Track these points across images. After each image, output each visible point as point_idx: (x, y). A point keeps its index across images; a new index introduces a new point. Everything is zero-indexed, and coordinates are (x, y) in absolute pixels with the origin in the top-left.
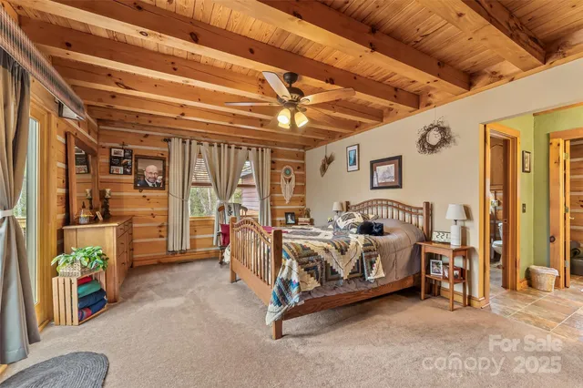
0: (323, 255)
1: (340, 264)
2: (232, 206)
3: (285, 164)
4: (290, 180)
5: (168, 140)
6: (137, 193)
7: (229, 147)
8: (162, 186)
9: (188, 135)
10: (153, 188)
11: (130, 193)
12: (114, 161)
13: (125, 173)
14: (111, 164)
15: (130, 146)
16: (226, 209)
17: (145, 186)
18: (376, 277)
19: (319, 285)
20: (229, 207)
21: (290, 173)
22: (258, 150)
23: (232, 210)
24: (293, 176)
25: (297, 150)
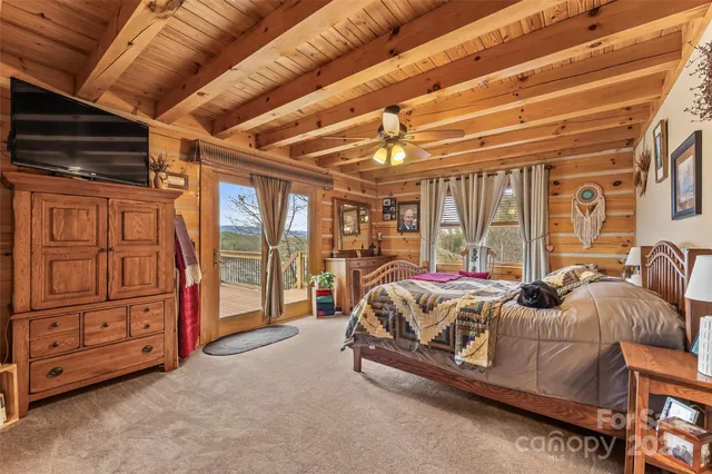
0: (399, 305)
1: (419, 322)
2: (478, 250)
3: (581, 181)
4: (592, 209)
5: (418, 184)
6: (399, 236)
7: (480, 176)
8: (417, 229)
9: (439, 174)
10: (410, 231)
11: (394, 236)
12: (386, 210)
13: (392, 219)
14: (384, 213)
15: (395, 196)
16: (471, 253)
17: (405, 230)
18: (467, 360)
19: (392, 337)
20: (475, 251)
21: (594, 195)
22: (522, 171)
23: (478, 255)
24: (600, 201)
25: (612, 151)
